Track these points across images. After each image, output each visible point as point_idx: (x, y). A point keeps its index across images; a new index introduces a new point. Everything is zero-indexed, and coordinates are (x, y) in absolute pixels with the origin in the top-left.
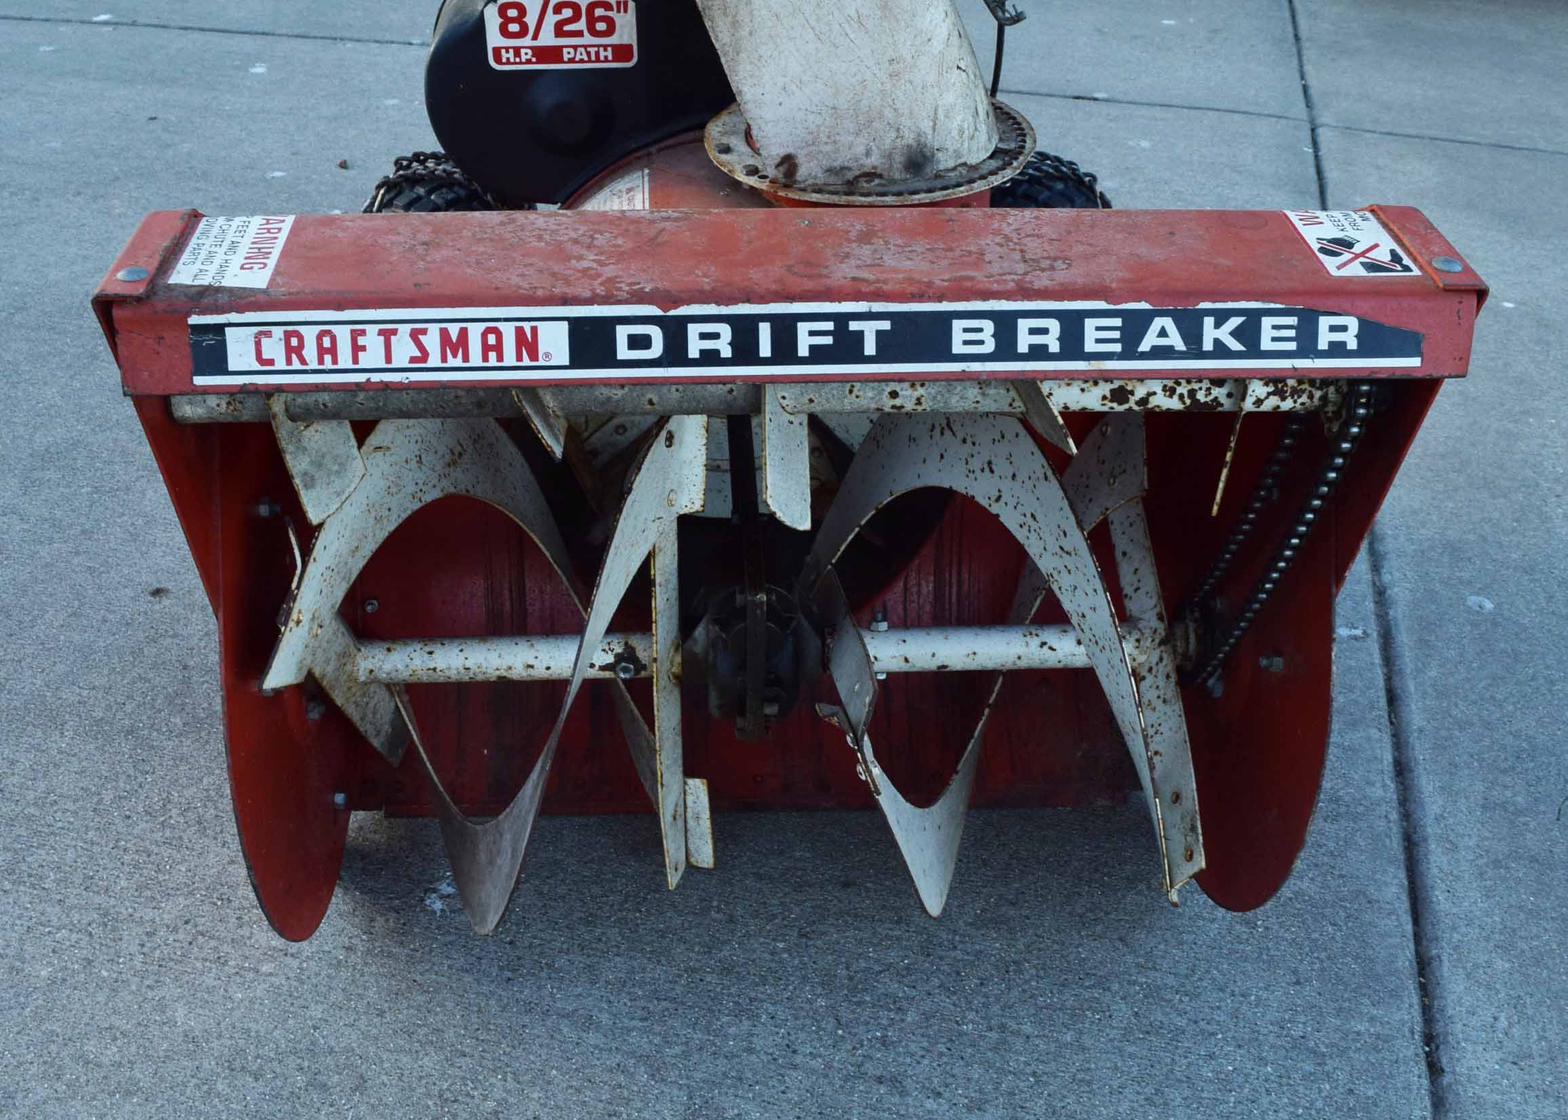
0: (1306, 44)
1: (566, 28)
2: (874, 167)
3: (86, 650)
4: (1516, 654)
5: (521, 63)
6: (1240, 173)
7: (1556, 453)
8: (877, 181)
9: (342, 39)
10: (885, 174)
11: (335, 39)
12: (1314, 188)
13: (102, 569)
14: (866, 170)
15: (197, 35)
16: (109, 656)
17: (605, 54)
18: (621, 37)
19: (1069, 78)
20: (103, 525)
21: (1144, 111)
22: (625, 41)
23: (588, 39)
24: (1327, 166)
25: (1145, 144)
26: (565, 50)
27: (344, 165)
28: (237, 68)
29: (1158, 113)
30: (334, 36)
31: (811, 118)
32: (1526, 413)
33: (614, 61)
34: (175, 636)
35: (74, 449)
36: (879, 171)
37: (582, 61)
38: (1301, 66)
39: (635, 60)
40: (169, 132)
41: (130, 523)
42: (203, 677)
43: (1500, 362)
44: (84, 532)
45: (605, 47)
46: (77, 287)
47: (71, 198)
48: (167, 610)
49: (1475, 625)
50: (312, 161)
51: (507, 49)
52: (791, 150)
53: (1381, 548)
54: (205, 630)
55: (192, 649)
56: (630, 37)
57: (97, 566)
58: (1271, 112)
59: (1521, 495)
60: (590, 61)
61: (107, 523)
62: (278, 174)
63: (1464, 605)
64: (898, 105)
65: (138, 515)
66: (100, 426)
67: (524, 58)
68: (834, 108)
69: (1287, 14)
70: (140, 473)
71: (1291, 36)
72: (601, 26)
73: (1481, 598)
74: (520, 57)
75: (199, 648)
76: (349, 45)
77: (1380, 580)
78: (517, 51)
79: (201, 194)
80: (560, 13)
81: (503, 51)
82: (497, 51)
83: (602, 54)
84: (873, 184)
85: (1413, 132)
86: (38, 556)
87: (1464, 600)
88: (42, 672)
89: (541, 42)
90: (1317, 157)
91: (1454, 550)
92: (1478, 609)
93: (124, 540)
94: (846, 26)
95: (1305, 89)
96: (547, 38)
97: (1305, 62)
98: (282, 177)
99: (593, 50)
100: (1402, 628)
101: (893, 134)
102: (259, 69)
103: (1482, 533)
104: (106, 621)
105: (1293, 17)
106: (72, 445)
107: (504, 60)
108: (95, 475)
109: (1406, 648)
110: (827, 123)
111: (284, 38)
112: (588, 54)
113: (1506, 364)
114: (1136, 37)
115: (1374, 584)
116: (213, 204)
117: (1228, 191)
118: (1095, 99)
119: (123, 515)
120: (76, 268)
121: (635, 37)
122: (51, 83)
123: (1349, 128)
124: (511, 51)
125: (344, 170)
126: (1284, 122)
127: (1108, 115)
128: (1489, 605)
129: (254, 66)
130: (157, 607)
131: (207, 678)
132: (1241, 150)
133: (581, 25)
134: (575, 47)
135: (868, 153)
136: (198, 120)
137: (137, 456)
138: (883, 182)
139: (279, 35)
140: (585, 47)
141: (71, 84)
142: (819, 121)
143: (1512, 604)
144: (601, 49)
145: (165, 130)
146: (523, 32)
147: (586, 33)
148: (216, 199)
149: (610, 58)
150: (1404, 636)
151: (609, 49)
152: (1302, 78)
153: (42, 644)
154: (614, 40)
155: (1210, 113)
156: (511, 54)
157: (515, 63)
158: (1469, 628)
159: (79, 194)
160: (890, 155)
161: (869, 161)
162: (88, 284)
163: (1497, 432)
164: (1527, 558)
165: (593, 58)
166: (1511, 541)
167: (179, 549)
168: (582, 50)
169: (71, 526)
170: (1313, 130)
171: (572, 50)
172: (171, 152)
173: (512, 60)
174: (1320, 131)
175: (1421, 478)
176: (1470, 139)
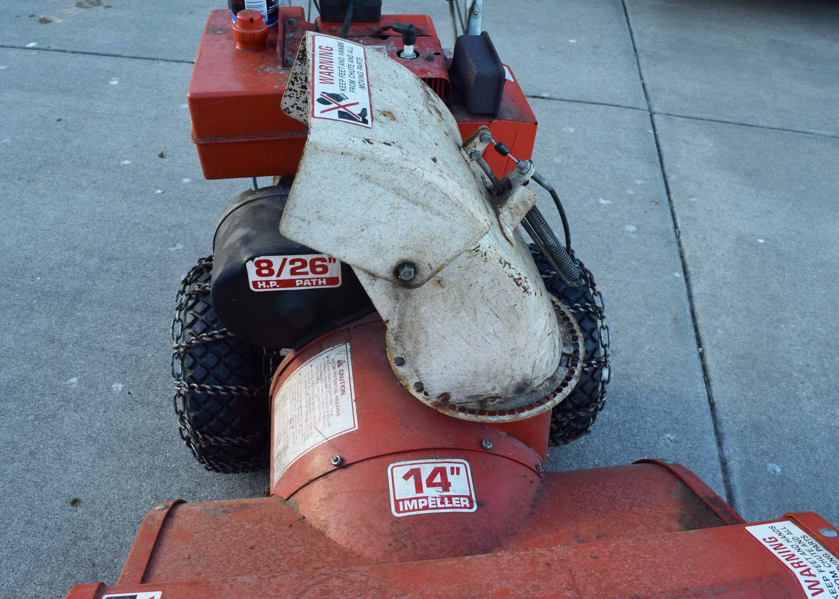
0: (640, 54)
1: (297, 271)
2: (496, 394)
3: (37, 552)
4: (795, 506)
5: (270, 288)
6: (620, 149)
7: (797, 350)
8: (498, 400)
9: (157, 60)
10: (503, 397)
11: (153, 59)
12: (657, 159)
13: (42, 484)
14: (492, 395)
15: (81, 57)
16: (50, 557)
17: (322, 282)
18: (331, 274)
19: (529, 83)
20: (41, 446)
21: (568, 106)
22: (334, 275)
23: (311, 275)
24: (662, 142)
25: (571, 130)
26: (297, 281)
27: (161, 156)
28: (103, 81)
29: (575, 106)
30: (153, 57)
31: (460, 377)
32: (779, 321)
33: (327, 285)
34: (86, 539)
35: (23, 384)
36: (499, 396)
37: (307, 285)
38: (640, 70)
39: (340, 283)
40: (67, 130)
41: (56, 445)
42: (104, 572)
43: (762, 284)
44: (31, 453)
45: (322, 279)
46: (21, 252)
47: (16, 182)
48: (80, 517)
49: (773, 485)
50: (144, 152)
51: (261, 282)
52: (447, 391)
53: (721, 430)
54: (103, 533)
55: (97, 549)
56: (337, 273)
57: (40, 481)
58: (629, 105)
59: (784, 383)
60: (312, 285)
61: (44, 445)
62: (126, 162)
63: (766, 471)
64: (514, 367)
65: (60, 438)
66: (36, 365)
67: (272, 286)
68: (475, 372)
69: (628, 34)
70: (61, 403)
71: (632, 49)
72: (319, 269)
73: (774, 465)
74: (269, 285)
75: (100, 548)
76: (161, 64)
77: (722, 454)
78: (267, 283)
79: (86, 178)
80: (294, 264)
81: (259, 283)
82: (255, 284)
83: (320, 282)
84: (495, 402)
85: (699, 116)
86: (6, 473)
87: (765, 466)
88: (13, 571)
89: (282, 278)
90: (655, 135)
91: (756, 427)
92: (773, 473)
93: (54, 459)
94: (486, 338)
95: (644, 85)
96: (286, 275)
97: (641, 67)
98: (129, 164)
99: (314, 281)
100: (738, 492)
101: (510, 379)
102: (114, 82)
103: (769, 414)
104: (47, 528)
105: (631, 34)
106: (22, 380)
107: (260, 287)
108: (35, 405)
109: (742, 507)
110: (470, 379)
111: (127, 59)
112: (312, 282)
113: (766, 285)
114: (558, 52)
115: (720, 457)
116: (92, 186)
117: (616, 163)
118: (543, 98)
119: (52, 438)
120: (20, 237)
121: (340, 274)
122: (4, 94)
123: (668, 115)
124: (264, 283)
125: (161, 159)
126: (637, 111)
127: (551, 109)
128: (779, 470)
129: (112, 80)
130: (75, 515)
131: (106, 573)
132: (618, 132)
133: (308, 269)
134: (303, 280)
135: (494, 389)
136: (83, 121)
137: (58, 389)
138: (502, 400)
139: (125, 57)
140: (310, 279)
141: (16, 94)
142: (465, 378)
143: (789, 468)
144: (319, 280)
145: (66, 129)
146: (271, 273)
147: (310, 273)
148: (94, 182)
149: (325, 283)
150: (740, 498)
151: (324, 280)
152: (641, 78)
153: (12, 547)
154: (327, 275)
155: (600, 106)
156: (264, 284)
157: (266, 288)
158: (770, 488)
159: (20, 179)
160: (507, 388)
161: (494, 392)
162: (27, 250)
163: (768, 337)
164: (793, 432)
165: (314, 284)
166: (784, 419)
167: (85, 465)
168: (308, 280)
169: (23, 447)
170: (651, 116)
171: (301, 281)
172: (69, 146)
173: (264, 286)
174: (655, 116)
175: (735, 375)
176: (727, 119)
